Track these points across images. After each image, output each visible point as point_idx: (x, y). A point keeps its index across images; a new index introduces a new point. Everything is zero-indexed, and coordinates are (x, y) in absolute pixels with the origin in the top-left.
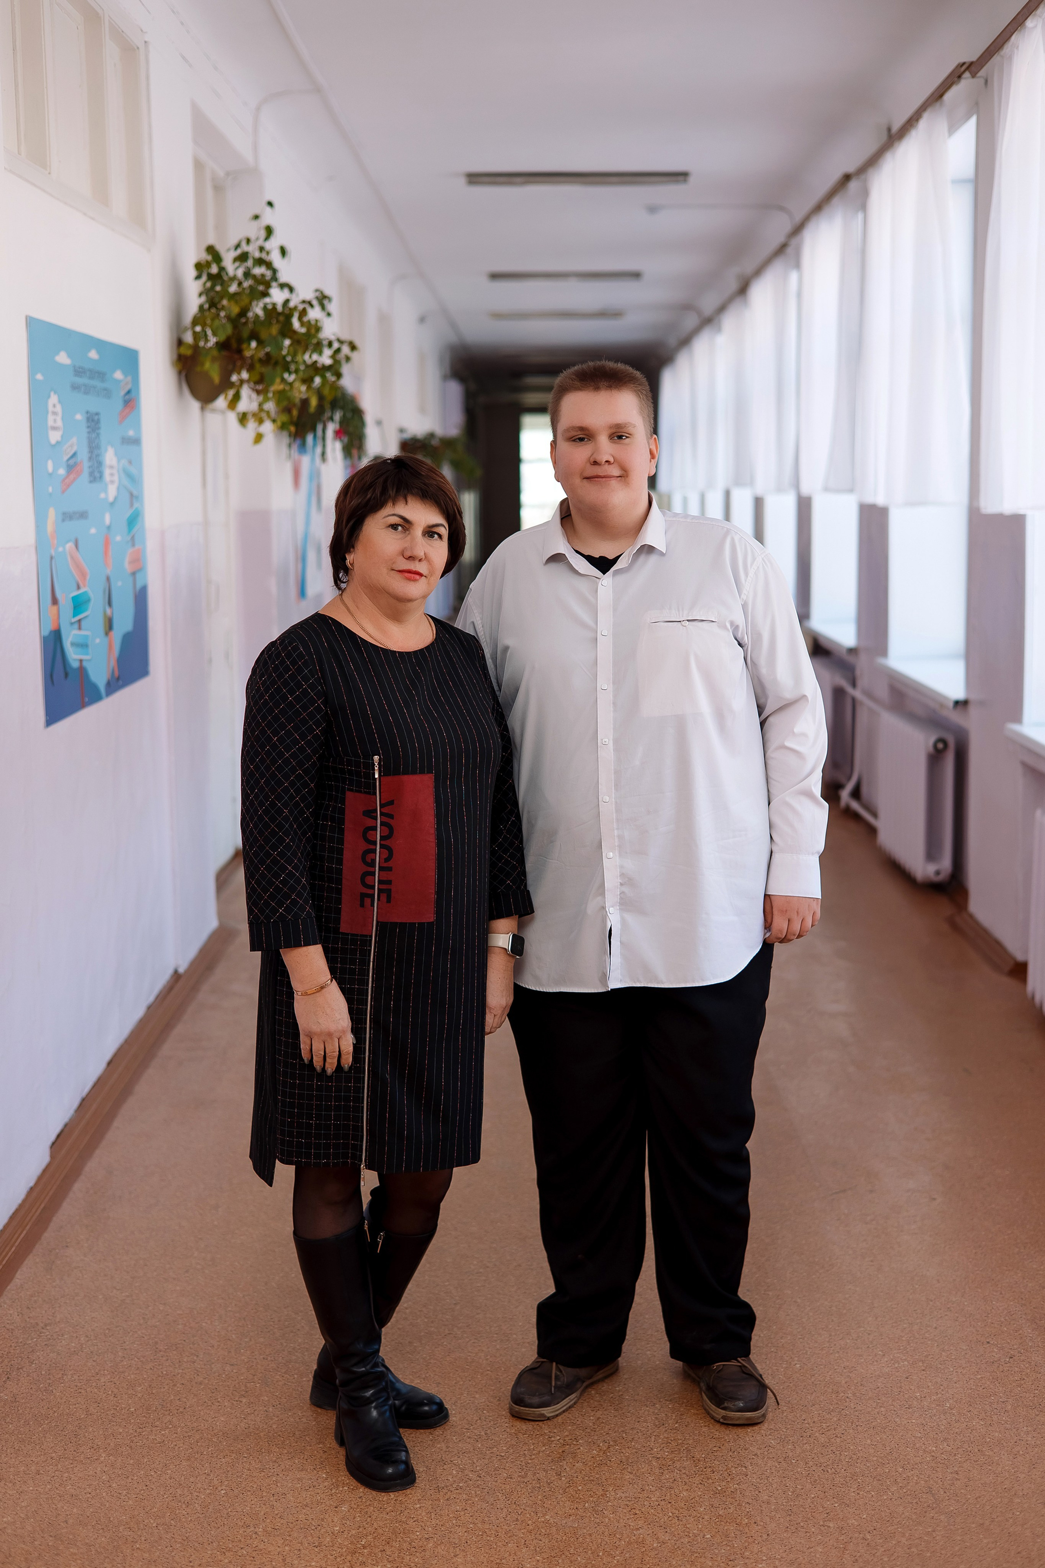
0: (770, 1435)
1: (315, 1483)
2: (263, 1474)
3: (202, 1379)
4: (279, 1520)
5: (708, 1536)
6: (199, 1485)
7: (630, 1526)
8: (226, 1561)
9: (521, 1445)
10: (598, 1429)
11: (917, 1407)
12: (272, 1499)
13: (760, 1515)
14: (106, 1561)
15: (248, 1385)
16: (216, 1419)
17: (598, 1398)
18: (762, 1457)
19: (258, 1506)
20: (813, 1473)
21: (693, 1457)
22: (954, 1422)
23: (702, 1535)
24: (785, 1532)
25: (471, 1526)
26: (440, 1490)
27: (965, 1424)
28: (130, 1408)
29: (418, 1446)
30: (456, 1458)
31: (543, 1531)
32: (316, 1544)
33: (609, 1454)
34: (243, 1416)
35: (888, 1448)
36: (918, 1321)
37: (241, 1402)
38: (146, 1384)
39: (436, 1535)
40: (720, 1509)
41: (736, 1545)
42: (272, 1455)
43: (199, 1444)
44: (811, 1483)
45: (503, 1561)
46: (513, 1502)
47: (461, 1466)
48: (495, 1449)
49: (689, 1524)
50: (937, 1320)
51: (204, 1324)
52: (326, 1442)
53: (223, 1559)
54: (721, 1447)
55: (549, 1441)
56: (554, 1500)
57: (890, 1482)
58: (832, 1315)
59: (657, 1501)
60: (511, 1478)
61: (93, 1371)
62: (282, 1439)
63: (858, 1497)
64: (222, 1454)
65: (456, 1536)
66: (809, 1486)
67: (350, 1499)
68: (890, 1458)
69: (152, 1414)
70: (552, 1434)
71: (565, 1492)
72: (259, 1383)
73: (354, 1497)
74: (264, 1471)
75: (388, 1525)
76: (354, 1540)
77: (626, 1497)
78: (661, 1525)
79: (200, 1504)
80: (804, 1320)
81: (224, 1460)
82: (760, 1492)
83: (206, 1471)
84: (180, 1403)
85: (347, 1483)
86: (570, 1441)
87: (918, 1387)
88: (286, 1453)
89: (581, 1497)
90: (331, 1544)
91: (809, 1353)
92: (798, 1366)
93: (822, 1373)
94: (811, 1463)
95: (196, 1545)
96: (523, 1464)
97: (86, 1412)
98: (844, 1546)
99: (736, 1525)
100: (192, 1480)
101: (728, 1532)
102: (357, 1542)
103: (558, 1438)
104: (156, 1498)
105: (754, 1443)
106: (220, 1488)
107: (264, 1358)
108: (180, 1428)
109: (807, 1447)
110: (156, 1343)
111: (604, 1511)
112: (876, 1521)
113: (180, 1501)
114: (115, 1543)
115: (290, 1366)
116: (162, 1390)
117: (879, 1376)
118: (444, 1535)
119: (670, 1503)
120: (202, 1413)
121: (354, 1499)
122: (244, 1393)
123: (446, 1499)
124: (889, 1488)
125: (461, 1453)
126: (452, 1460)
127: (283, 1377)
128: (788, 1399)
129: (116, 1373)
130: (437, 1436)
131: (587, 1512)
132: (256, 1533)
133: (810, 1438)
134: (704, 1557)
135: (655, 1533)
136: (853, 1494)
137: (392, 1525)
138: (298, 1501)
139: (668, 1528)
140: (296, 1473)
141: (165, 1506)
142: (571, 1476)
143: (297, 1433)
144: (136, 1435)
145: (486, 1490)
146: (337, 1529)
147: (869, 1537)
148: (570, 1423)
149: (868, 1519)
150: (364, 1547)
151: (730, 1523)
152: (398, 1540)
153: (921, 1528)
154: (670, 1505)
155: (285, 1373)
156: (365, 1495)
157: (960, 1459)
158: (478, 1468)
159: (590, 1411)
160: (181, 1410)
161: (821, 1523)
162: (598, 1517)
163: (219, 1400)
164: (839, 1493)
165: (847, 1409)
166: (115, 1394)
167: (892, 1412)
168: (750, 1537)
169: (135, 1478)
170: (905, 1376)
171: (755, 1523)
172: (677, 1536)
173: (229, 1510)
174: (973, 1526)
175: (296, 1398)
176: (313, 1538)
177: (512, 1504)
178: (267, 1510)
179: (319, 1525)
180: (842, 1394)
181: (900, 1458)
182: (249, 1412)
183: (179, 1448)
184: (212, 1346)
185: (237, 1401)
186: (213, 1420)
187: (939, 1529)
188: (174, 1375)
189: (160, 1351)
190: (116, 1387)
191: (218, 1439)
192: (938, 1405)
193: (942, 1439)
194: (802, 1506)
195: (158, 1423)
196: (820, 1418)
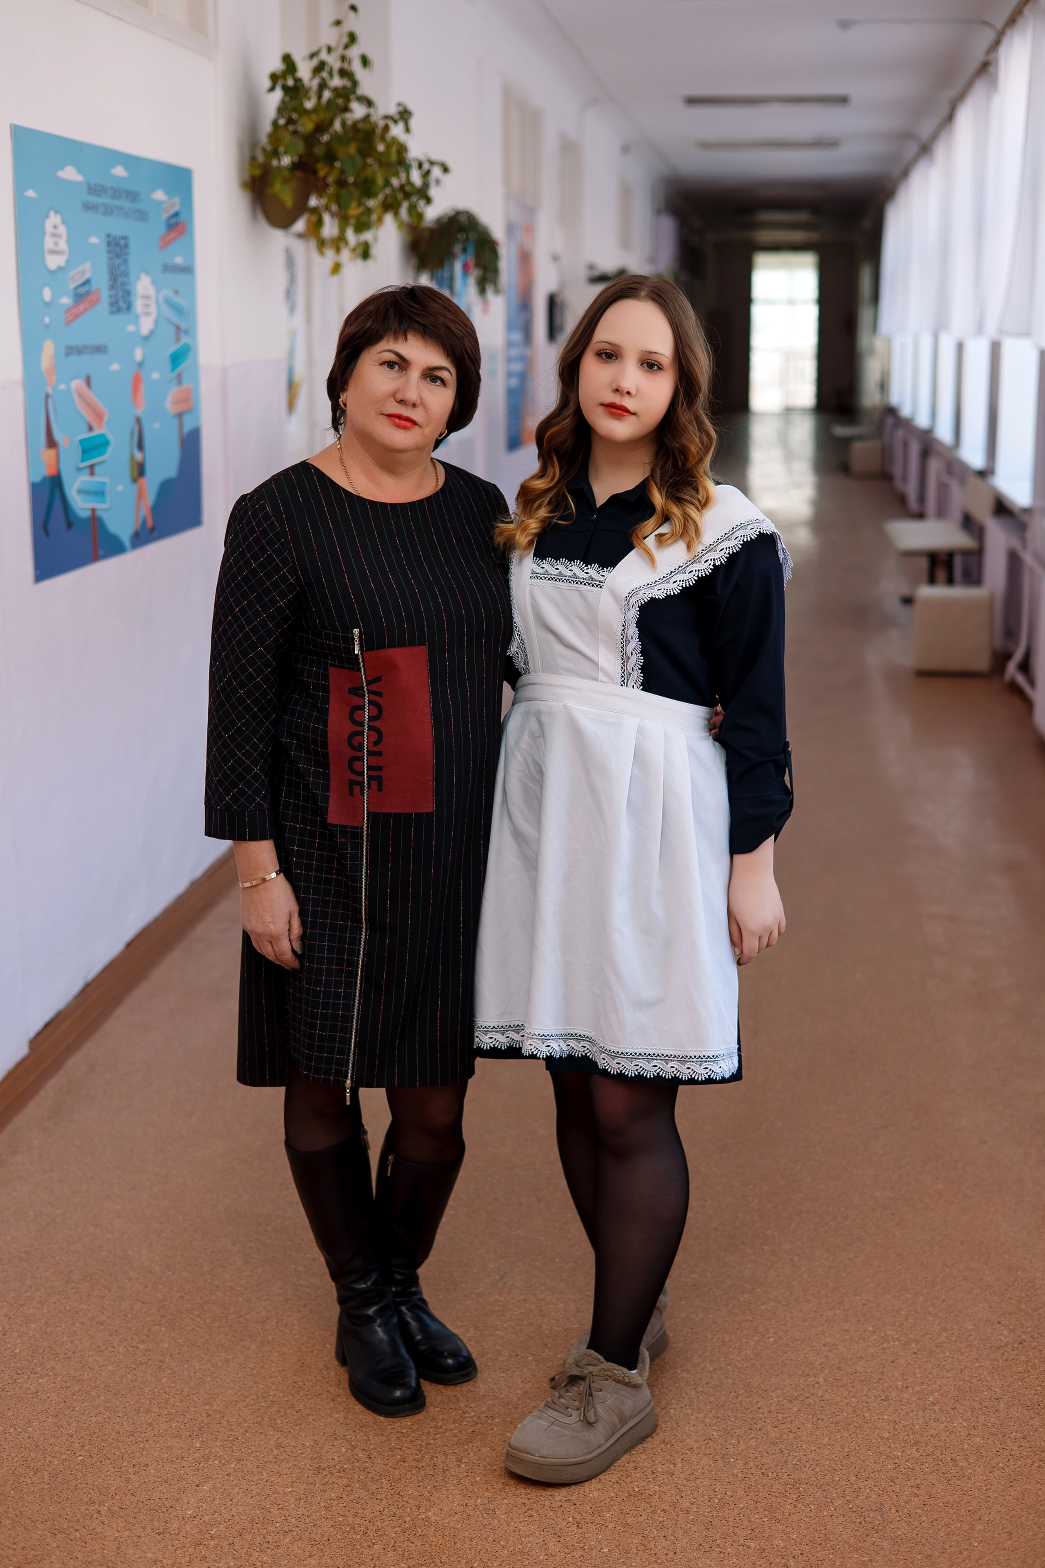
0: (715, 1424)
2: (132, 1438)
3: (104, 1318)
5: (606, 1550)
6: (57, 1449)
8: (54, 1545)
9: (428, 1421)
11: (894, 1399)
12: (131, 1471)
13: (673, 1527)
15: (153, 1328)
16: (103, 1368)
18: (697, 1452)
19: (112, 1479)
20: (751, 1476)
22: (933, 1421)
23: (599, 1547)
24: (696, 1550)
25: (341, 1519)
26: (320, 1471)
27: (945, 1424)
28: (15, 1349)
29: (314, 1415)
30: (351, 1432)
31: (419, 1531)
32: (161, 1531)
34: (133, 1366)
35: (846, 1450)
36: (925, 1291)
37: (138, 1348)
38: (42, 1321)
39: (297, 1529)
40: (631, 1516)
41: (634, 1564)
42: (149, 1416)
43: (74, 1397)
44: (746, 1489)
46: (397, 1492)
47: (353, 1443)
50: (948, 1291)
51: (130, 1252)
52: (214, 1403)
55: (461, 1417)
56: (444, 1492)
57: (836, 1493)
58: (828, 1278)
59: (560, 1501)
60: (404, 1461)
62: (167, 1396)
64: (95, 1412)
65: (320, 1531)
66: (741, 1493)
67: (217, 1476)
68: (844, 1462)
69: (36, 1358)
70: (467, 1409)
71: (459, 1483)
72: (165, 1327)
74: (134, 1435)
75: (248, 1511)
76: (204, 1528)
78: (556, 1532)
79: (50, 1472)
80: (795, 1283)
81: (94, 1418)
82: (682, 1497)
84: (72, 1345)
85: (220, 1456)
86: (485, 1419)
87: (903, 1374)
88: (165, 1415)
89: (476, 1490)
90: (177, 1531)
91: (788, 1324)
92: (772, 1339)
93: (797, 1350)
94: (751, 1464)
95: (28, 1522)
96: (424, 1444)
99: (642, 1538)
100: (51, 1441)
101: (631, 1545)
102: (207, 1531)
103: (473, 1414)
105: (693, 1434)
106: (78, 1454)
107: (181, 1297)
108: (60, 1377)
109: (753, 1443)
110: (71, 1272)
111: (496, 1510)
112: (805, 1544)
115: (206, 1308)
116: (58, 1329)
117: (862, 1358)
118: (306, 1529)
119: (575, 1504)
120: (91, 1360)
121: (221, 1476)
122: (145, 1337)
123: (323, 1483)
124: (833, 1501)
125: (358, 1427)
126: (346, 1434)
127: (194, 1320)
128: (748, 1381)
129: (15, 1306)
130: (339, 1404)
131: (476, 1510)
133: (760, 1432)
135: (546, 1542)
136: (789, 1507)
137: (252, 1512)
139: (562, 1537)
140: (168, 1439)
142: (473, 1463)
143: (186, 1390)
144: (10, 1382)
145: (371, 1475)
146: (190, 1512)
147: (792, 1564)
148: (493, 1396)
149: (798, 1540)
150: (212, 1538)
151: (635, 1535)
152: (253, 1531)
153: (856, 1556)
154: (573, 1507)
155: (198, 1316)
156: (235, 1471)
157: (928, 1470)
158: (371, 1447)
159: (520, 1383)
160: (70, 1354)
161: (742, 1542)
163: (115, 1344)
164: (774, 1505)
165: (812, 1397)
167: (864, 1404)
170: (891, 1359)
171: (665, 1537)
172: (569, 1547)
173: (79, 1482)
175: (199, 1346)
176: (159, 1522)
177: (395, 1493)
178: (121, 1484)
179: (171, 1507)
180: (813, 1378)
181: (857, 1463)
182: (142, 1361)
183: (51, 1401)
184: (130, 1279)
185: (134, 1347)
186: (99, 1369)
187: (877, 1558)
188: (77, 1312)
189: (72, 1282)
190: (10, 1322)
191: (97, 1393)
192: (919, 1399)
193: (912, 1442)
194: (725, 1517)
195: (39, 1369)
196: (778, 1407)
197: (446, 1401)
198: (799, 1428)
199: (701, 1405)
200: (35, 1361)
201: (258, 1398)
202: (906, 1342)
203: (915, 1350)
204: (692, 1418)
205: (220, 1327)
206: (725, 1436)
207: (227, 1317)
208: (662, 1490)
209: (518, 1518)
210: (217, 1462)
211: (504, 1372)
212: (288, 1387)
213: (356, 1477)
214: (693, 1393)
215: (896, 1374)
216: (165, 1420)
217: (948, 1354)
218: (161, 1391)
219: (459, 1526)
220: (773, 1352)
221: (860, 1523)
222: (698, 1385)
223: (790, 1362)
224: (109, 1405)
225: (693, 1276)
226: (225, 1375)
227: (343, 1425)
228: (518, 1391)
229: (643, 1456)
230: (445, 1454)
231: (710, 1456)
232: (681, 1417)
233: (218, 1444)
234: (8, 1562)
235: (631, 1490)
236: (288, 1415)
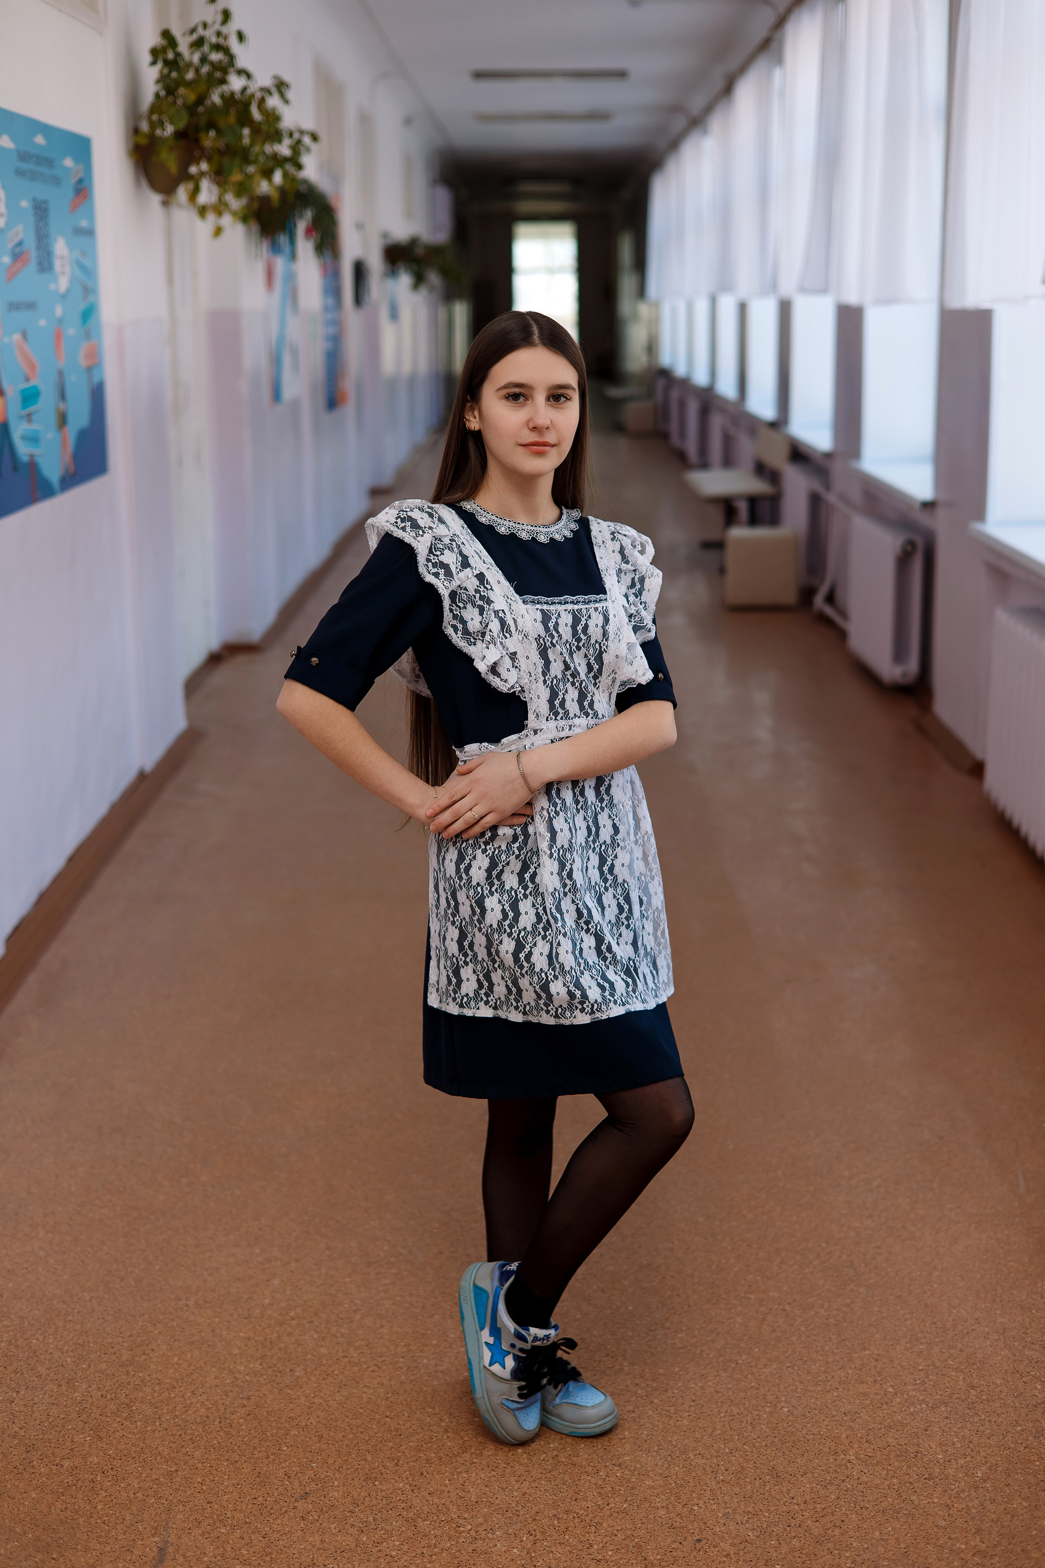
10: (522, 1513)
11: (939, 1477)
16: (24, 1495)
17: (526, 1461)
18: (736, 1559)
21: (645, 1559)
22: (990, 1502)
27: (1004, 1506)
33: (533, 1555)
35: (902, 1546)
36: (938, 1340)
50: (963, 1338)
54: (683, 1542)
58: (829, 1330)
62: (107, 1527)
70: (461, 1521)
87: (940, 1444)
91: (799, 1390)
92: (786, 1410)
103: (469, 1527)
105: (726, 1535)
117: (890, 1427)
125: (339, 1552)
128: (772, 1463)
133: (799, 1529)
143: (128, 1518)
159: (514, 1482)
165: (848, 1480)
167: (909, 1485)
170: (923, 1427)
180: (843, 1456)
196: (813, 1495)
198: (843, 1521)
199: (727, 1498)
201: (214, 1522)
202: (933, 1404)
203: (946, 1415)
204: (720, 1515)
211: (494, 1471)
212: (247, 1505)
214: (713, 1483)
215: (933, 1445)
216: (110, 1559)
217: (983, 1417)
220: (790, 1426)
223: (812, 1437)
227: (321, 1551)
228: (515, 1493)
232: (708, 1515)
236: (254, 1542)
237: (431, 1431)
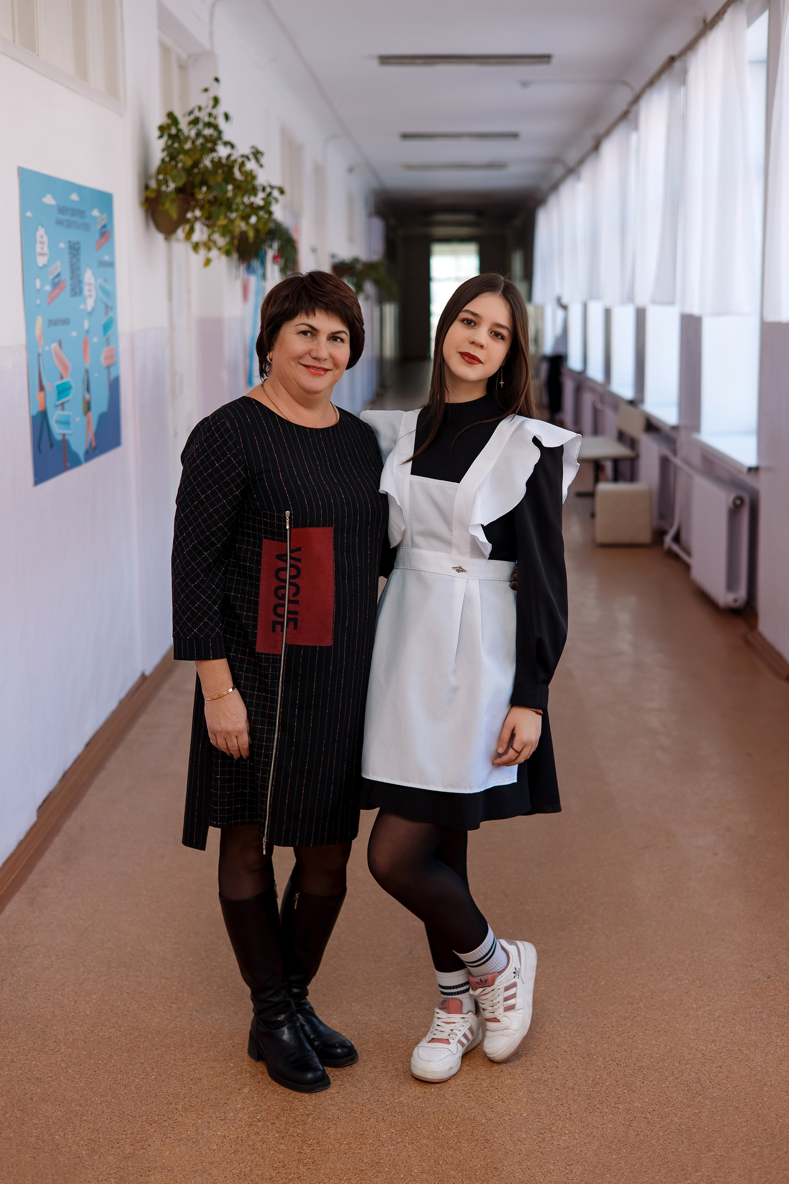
0: (578, 1036)
1: (224, 1071)
2: (185, 1063)
3: (142, 989)
4: (195, 1099)
5: (525, 1115)
6: (135, 1072)
7: (465, 1106)
8: (152, 1130)
11: (693, 1015)
12: (190, 1083)
13: (566, 1099)
14: (60, 1129)
15: (178, 994)
16: (151, 1020)
18: (570, 1053)
19: (179, 1088)
20: (609, 1066)
22: (721, 1027)
23: (520, 1113)
24: (585, 1112)
25: (343, 1105)
27: (730, 1029)
28: (86, 1012)
31: (398, 1109)
32: (223, 1118)
34: (172, 1018)
35: (668, 1047)
36: (698, 949)
37: (172, 1007)
38: (100, 993)
39: (315, 1112)
40: (536, 1093)
41: (546, 1122)
42: (193, 1049)
43: (137, 1040)
44: (607, 1074)
45: (365, 1132)
48: (365, 1046)
49: (510, 1105)
50: (713, 948)
51: (147, 947)
53: (150, 1129)
55: (407, 1039)
57: (667, 1073)
58: (632, 943)
59: (487, 1087)
60: (376, 1068)
61: (60, 983)
62: (202, 1036)
63: (642, 1085)
64: (154, 1047)
65: (330, 1113)
66: (605, 1076)
67: (251, 1083)
68: (669, 1055)
70: (409, 1034)
72: (186, 993)
73: (254, 1082)
74: (186, 1061)
75: (278, 1104)
76: (251, 1115)
77: (463, 1084)
79: (135, 1086)
80: (609, 947)
81: (155, 1052)
82: (567, 1080)
83: (141, 1061)
84: (125, 1007)
85: (249, 1071)
87: (695, 1000)
88: (204, 1047)
90: (233, 1118)
91: (611, 973)
92: (603, 983)
93: (621, 988)
94: (608, 1059)
95: (130, 1118)
96: (386, 1057)
97: (53, 1014)
98: (629, 1123)
100: (130, 1067)
102: (254, 1117)
103: (414, 1037)
104: (102, 1081)
105: (565, 1042)
106: (151, 1074)
107: (191, 974)
108: (123, 1027)
109: (606, 1046)
110: (110, 961)
111: (446, 1095)
113: (120, 1084)
114: (68, 1116)
115: (211, 980)
116: (112, 998)
119: (497, 1088)
120: (141, 1016)
121: (253, 1084)
122: (174, 1000)
124: (667, 1078)
127: (205, 988)
129: (77, 984)
132: (177, 1109)
133: (608, 1040)
134: (521, 1131)
135: (484, 1112)
136: (639, 1083)
137: (281, 1104)
138: (211, 1085)
139: (494, 1108)
140: (210, 1062)
141: (108, 1087)
143: (213, 1032)
144: (89, 1032)
146: (239, 1106)
147: (649, 1117)
149: (650, 1102)
150: (259, 1121)
151: (542, 1105)
152: (285, 1115)
153: (690, 1110)
154: (497, 1090)
155: (207, 985)
156: (262, 1080)
157: (724, 1057)
160: (125, 1013)
161: (613, 1105)
162: (440, 1099)
165: (638, 1016)
166: (76, 1001)
167: (674, 1019)
168: (557, 1116)
169: (87, 1066)
170: (685, 991)
172: (500, 1114)
173: (157, 1091)
174: (731, 1108)
175: (214, 1004)
176: (220, 1113)
177: (375, 1088)
178: (187, 1091)
179: (225, 1103)
180: (636, 1005)
181: (678, 1055)
182: (178, 1015)
183: (122, 1042)
184: (153, 964)
185: (169, 1007)
186: (149, 1021)
187: (704, 1110)
188: (122, 986)
189: (113, 967)
190: (77, 995)
191: (152, 1036)
192: (709, 1014)
193: (711, 1041)
194: (599, 1091)
195: (107, 1023)
196: (617, 1023)
197: (393, 1030)
198: (633, 1036)
199: (566, 1025)
200: (102, 1018)
202: (692, 980)
203: (700, 985)
204: (562, 1033)
205: (225, 991)
206: (586, 1043)
207: (227, 985)
208: (552, 1076)
209: (462, 1099)
210: (248, 1075)
213: (345, 1079)
215: (691, 1000)
216: (205, 1051)
217: (722, 986)
218: (196, 1033)
219: (424, 1105)
220: (605, 990)
221: (688, 1090)
222: (560, 1013)
223: (618, 996)
224: (163, 1043)
225: (540, 945)
226: (238, 1021)
229: (535, 1057)
230: (402, 1062)
231: (580, 1055)
233: (245, 1064)
234: (124, 1142)
235: (532, 1078)
237: (391, 992)
